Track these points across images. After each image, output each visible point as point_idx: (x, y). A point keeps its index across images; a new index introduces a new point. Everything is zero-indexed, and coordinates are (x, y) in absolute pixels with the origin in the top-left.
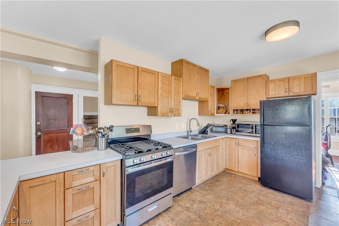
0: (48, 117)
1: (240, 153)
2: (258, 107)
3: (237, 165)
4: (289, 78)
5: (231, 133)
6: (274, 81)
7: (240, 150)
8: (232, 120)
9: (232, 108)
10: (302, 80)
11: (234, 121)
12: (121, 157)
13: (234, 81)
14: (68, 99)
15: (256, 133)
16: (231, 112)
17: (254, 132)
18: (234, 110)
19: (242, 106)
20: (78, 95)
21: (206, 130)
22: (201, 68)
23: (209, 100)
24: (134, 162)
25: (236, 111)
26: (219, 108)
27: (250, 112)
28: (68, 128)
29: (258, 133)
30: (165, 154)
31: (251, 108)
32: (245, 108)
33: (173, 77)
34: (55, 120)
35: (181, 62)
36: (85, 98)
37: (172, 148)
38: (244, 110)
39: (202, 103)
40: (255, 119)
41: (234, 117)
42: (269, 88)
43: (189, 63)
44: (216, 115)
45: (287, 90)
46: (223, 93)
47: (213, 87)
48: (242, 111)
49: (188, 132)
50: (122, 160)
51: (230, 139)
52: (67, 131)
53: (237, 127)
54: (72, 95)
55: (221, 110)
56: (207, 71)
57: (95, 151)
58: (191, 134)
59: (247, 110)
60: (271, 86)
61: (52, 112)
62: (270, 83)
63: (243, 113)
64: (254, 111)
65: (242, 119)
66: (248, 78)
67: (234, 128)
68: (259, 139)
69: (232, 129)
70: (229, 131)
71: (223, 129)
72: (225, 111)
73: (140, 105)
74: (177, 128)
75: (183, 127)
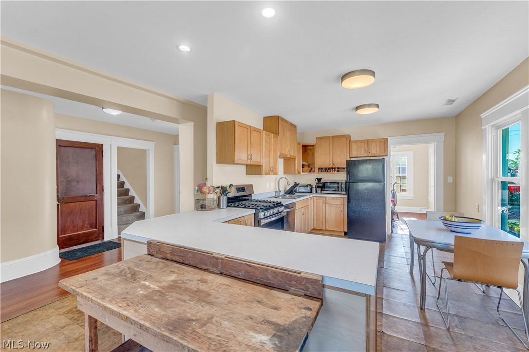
0: (68, 177)
1: (327, 211)
2: (345, 166)
3: (324, 223)
4: (368, 140)
5: (316, 192)
6: (356, 142)
7: (327, 208)
8: (317, 179)
9: (318, 167)
10: (378, 143)
11: (319, 180)
12: (254, 211)
13: (319, 139)
14: (97, 150)
15: (341, 191)
16: (316, 170)
17: (340, 190)
18: (319, 169)
19: (327, 164)
20: (110, 145)
21: (294, 190)
22: (292, 124)
23: (297, 157)
24: (264, 215)
25: (321, 170)
26: (303, 166)
27: (335, 170)
28: (96, 193)
29: (343, 191)
30: (277, 210)
31: (336, 167)
32: (331, 166)
33: (264, 132)
34: (78, 182)
35: (277, 118)
36: (119, 149)
37: (282, 205)
38: (329, 168)
39: (288, 160)
40: (342, 177)
41: (319, 175)
42: (352, 149)
43: (283, 120)
44: (302, 173)
45: (367, 151)
46: (306, 150)
47: (299, 144)
48: (327, 170)
49: (276, 192)
50: (254, 214)
51: (317, 198)
52: (95, 199)
53: (322, 186)
54: (102, 145)
55: (306, 168)
56: (295, 127)
57: (217, 210)
58: (281, 194)
59: (332, 168)
60: (354, 146)
61: (73, 171)
62: (353, 144)
63: (328, 172)
64: (338, 170)
65: (327, 177)
66: (333, 137)
67: (319, 187)
68: (346, 196)
69: (318, 189)
70: (314, 190)
71: (308, 189)
72: (310, 169)
73: (251, 164)
74: (268, 188)
75: (272, 187)
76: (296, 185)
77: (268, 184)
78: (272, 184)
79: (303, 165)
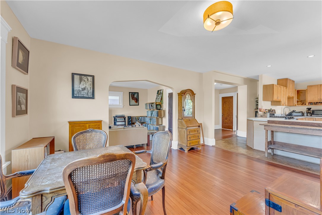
11: (309, 109)
13: (310, 86)
16: (307, 104)
18: (309, 103)
19: (316, 100)
23: (294, 97)
32: (319, 101)
35: (286, 79)
38: (317, 103)
39: (290, 99)
44: (297, 105)
46: (299, 93)
47: (295, 90)
48: (315, 103)
49: (282, 114)
55: (300, 103)
56: (294, 81)
66: (321, 85)
67: (309, 113)
72: (302, 103)
73: (274, 100)
74: (278, 112)
75: (280, 112)
76: (294, 111)
77: (278, 110)
78: (280, 110)
79: (297, 101)
